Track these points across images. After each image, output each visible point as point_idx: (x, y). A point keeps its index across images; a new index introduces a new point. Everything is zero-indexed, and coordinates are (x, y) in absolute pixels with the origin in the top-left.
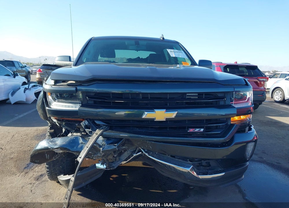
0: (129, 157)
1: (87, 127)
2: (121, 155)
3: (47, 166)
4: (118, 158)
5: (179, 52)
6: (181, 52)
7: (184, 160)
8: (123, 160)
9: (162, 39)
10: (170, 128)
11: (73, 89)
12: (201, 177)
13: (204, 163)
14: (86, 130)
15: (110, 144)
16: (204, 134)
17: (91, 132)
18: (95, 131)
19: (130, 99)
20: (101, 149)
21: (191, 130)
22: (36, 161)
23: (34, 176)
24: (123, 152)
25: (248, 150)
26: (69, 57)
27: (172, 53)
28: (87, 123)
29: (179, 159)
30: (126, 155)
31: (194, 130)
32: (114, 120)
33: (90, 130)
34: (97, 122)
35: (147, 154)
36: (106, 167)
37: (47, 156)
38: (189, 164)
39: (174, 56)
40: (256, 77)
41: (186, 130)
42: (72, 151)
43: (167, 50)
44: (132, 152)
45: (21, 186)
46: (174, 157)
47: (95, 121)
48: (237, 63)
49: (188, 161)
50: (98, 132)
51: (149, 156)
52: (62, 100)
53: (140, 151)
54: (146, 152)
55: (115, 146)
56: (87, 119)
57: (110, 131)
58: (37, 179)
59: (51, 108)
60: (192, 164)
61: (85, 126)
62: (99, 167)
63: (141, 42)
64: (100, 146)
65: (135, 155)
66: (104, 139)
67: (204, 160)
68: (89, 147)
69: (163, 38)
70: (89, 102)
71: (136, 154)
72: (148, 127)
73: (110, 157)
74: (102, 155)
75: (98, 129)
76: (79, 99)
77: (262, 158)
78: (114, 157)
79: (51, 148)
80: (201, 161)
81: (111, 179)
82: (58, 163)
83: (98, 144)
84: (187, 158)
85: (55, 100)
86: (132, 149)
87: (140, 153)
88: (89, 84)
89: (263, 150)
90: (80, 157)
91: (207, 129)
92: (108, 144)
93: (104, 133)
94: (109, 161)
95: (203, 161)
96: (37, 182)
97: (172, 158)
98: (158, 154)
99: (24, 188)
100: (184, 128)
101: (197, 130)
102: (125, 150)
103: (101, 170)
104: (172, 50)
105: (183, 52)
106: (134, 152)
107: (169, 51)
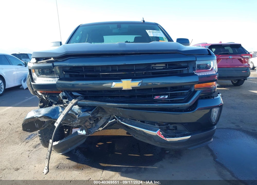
0: (105, 124)
1: (64, 98)
2: (98, 122)
3: (39, 135)
4: (94, 125)
5: (157, 32)
6: (159, 32)
7: (152, 124)
8: (100, 126)
9: (142, 22)
10: (138, 96)
11: (50, 64)
12: (168, 139)
13: (171, 127)
14: (64, 100)
15: (84, 112)
16: (169, 100)
17: (67, 102)
18: (71, 101)
19: (100, 72)
20: (77, 116)
21: (157, 97)
22: (28, 130)
23: (33, 145)
24: (99, 119)
25: (213, 114)
26: (60, 42)
27: (151, 33)
28: (64, 94)
29: (148, 124)
30: (101, 122)
31: (160, 97)
32: (88, 91)
33: (67, 100)
34: (75, 94)
35: (120, 121)
36: (85, 133)
37: (37, 125)
38: (157, 127)
39: (152, 36)
40: (240, 55)
41: (153, 97)
42: (53, 119)
43: (146, 30)
44: (107, 119)
45: (21, 152)
46: (143, 122)
47: (72, 93)
48: (221, 43)
49: (155, 125)
50: (74, 101)
51: (122, 122)
52: (44, 76)
53: (114, 118)
54: (119, 119)
55: (89, 113)
56: (65, 91)
57: (84, 100)
58: (35, 147)
59: (35, 83)
60: (160, 128)
61: (62, 97)
62: (80, 134)
63: (122, 26)
64: (77, 114)
65: (109, 122)
66: (80, 108)
67: (171, 123)
68: (64, 114)
69: (144, 21)
70: (65, 77)
71: (111, 121)
72: (119, 96)
73: (87, 124)
74: (79, 121)
75: (73, 99)
76: (56, 74)
77: (239, 127)
78: (90, 123)
79: (36, 117)
80: (168, 125)
81: (97, 146)
82: (48, 132)
83: (75, 112)
84: (155, 123)
85: (38, 76)
86: (106, 116)
87: (114, 120)
88: (64, 59)
89: (241, 120)
90: (57, 123)
91: (171, 96)
92: (83, 112)
93: (79, 102)
94: (88, 127)
95: (169, 125)
96: (35, 149)
97: (141, 123)
98: (130, 120)
99: (23, 154)
100: (151, 96)
101: (162, 97)
102: (101, 118)
103: (82, 136)
104: (151, 31)
105: (161, 32)
106: (108, 119)
107: (148, 31)
